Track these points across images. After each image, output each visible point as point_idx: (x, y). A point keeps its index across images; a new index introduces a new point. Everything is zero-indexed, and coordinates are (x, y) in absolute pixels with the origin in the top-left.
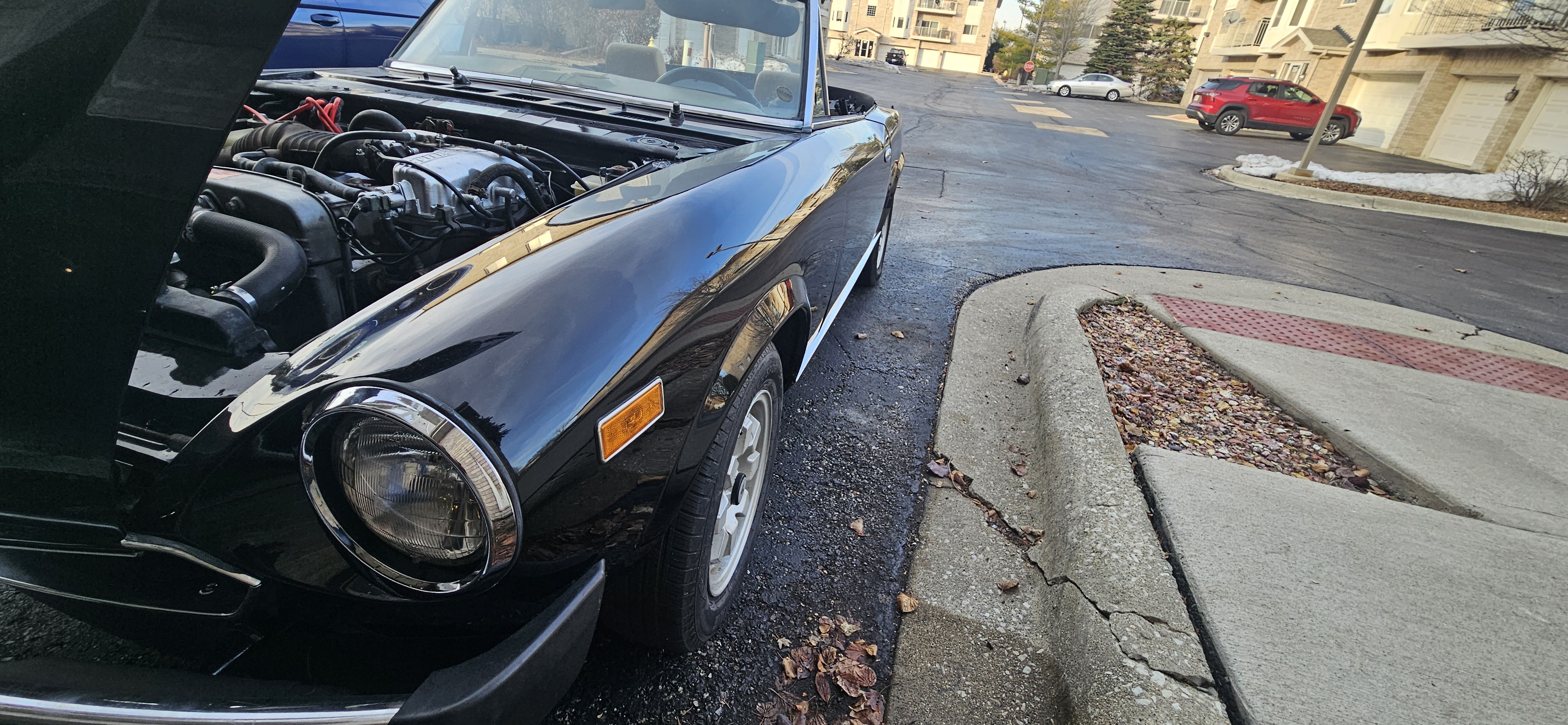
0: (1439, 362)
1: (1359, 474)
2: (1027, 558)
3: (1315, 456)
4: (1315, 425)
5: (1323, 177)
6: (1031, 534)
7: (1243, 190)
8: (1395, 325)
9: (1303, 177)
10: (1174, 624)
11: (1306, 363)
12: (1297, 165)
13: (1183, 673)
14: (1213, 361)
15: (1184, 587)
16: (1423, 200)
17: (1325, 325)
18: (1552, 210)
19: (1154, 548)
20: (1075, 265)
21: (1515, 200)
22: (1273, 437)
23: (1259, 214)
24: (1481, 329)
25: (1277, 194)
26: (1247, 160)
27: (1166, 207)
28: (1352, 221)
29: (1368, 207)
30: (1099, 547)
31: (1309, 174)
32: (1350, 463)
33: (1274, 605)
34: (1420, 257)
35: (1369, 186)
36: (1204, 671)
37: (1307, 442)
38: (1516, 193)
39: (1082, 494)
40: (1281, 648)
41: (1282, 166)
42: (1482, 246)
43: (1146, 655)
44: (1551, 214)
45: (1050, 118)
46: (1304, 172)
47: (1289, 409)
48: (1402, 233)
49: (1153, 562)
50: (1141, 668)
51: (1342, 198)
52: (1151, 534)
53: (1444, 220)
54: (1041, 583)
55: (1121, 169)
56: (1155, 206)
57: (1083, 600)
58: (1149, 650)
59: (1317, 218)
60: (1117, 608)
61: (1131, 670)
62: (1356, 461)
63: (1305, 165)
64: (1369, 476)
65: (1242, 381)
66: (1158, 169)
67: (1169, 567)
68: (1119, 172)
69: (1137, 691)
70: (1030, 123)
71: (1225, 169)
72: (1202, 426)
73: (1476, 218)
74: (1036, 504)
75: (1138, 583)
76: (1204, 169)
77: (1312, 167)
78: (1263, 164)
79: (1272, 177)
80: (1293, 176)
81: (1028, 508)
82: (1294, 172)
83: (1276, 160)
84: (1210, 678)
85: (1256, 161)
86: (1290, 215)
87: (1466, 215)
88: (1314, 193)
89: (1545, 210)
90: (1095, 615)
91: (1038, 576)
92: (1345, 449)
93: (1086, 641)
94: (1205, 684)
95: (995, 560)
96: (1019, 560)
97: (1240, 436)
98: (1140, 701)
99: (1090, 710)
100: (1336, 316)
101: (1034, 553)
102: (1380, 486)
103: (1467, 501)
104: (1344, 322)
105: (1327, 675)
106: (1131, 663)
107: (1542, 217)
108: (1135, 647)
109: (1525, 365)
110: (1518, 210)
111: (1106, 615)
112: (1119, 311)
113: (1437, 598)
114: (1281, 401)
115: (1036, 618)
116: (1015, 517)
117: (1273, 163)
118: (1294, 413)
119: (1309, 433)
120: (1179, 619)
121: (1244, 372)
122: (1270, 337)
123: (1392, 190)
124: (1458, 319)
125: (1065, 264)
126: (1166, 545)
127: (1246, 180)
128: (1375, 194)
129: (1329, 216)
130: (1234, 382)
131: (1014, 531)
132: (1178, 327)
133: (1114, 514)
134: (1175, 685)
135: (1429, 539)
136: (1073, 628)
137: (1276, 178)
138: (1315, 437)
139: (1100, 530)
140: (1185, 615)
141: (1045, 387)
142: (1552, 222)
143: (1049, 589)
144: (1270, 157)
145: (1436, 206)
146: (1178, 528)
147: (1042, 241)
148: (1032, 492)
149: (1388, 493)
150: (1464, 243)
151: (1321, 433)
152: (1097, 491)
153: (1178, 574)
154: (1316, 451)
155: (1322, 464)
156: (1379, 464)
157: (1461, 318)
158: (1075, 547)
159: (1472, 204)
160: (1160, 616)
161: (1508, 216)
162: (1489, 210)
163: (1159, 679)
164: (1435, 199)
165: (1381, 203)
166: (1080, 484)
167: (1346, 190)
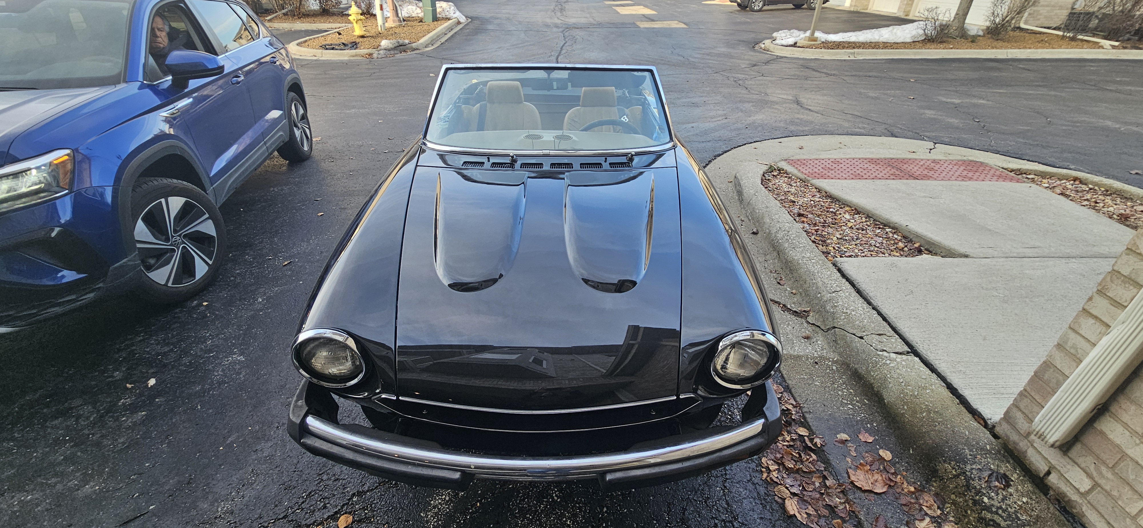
0: (925, 172)
1: (917, 245)
2: (808, 323)
3: (896, 241)
4: (891, 225)
5: (823, 40)
6: (804, 311)
7: (782, 57)
8: (900, 152)
9: (813, 43)
10: (888, 334)
11: (874, 189)
12: (808, 34)
13: (900, 351)
14: (834, 199)
15: (885, 319)
16: (879, 48)
17: (872, 161)
18: (944, 42)
19: (865, 305)
20: (735, 148)
21: (925, 39)
22: (876, 235)
23: (799, 76)
24: (935, 143)
25: (802, 57)
26: (779, 35)
27: (747, 82)
28: (847, 71)
29: (852, 58)
30: (845, 311)
31: (815, 40)
32: (911, 241)
33: (918, 316)
34: (889, 92)
35: (850, 43)
36: (906, 348)
37: (891, 235)
38: (926, 35)
39: (823, 288)
40: (927, 332)
41: (800, 36)
42: (916, 76)
43: (885, 349)
44: (945, 45)
45: (644, 15)
46: (813, 39)
47: (878, 219)
48: (875, 74)
49: (869, 312)
50: (885, 354)
51: (837, 54)
52: (861, 300)
53: (892, 59)
54: (820, 332)
55: (708, 55)
56: (741, 82)
57: (848, 334)
58: (885, 346)
59: (829, 72)
60: (864, 334)
61: (882, 355)
62: (913, 239)
63: (813, 34)
64: (920, 246)
65: (851, 207)
66: (729, 50)
67: (875, 312)
68: (709, 57)
69: (888, 362)
70: (634, 23)
71: (767, 42)
72: (847, 238)
73: (908, 54)
74: (798, 296)
75: (868, 322)
76: (754, 44)
77: (818, 34)
78: (789, 36)
79: (795, 45)
80: (807, 42)
81: (795, 299)
82: (807, 39)
83: (796, 32)
84: (910, 350)
85: (784, 35)
86: (814, 73)
87: (903, 53)
88: (821, 53)
89: (941, 42)
90: (857, 339)
91: (818, 329)
92: (908, 234)
93: (858, 350)
94: (908, 352)
95: (796, 327)
96: (805, 325)
97: (863, 239)
98: (892, 365)
99: (872, 374)
100: (872, 153)
101: (809, 319)
102: (926, 250)
103: (962, 250)
104: (878, 157)
105: (945, 338)
106: (881, 353)
107: (940, 48)
108: (879, 346)
109: (960, 163)
110: (928, 45)
111: (861, 338)
112: (773, 175)
113: (967, 297)
114: (873, 215)
115: (826, 346)
116: (793, 305)
117: (794, 35)
118: (880, 220)
119: (890, 230)
120: (889, 332)
121: (850, 202)
122: (852, 176)
123: (863, 43)
124: (923, 140)
125: (729, 148)
126: (869, 303)
127: (782, 50)
128: (854, 48)
129: (834, 70)
130: (847, 208)
131: (795, 312)
132: (808, 181)
133: (843, 294)
134: (900, 356)
135: (956, 272)
136: (849, 346)
137: (798, 45)
138: (893, 231)
139: (841, 303)
140: (890, 329)
141: (773, 235)
142: (945, 50)
143: (826, 334)
144: (792, 31)
145: (887, 50)
146: (871, 294)
147: (705, 133)
148: (794, 291)
149: (930, 252)
150: (906, 75)
151: (896, 229)
152: (829, 285)
153: (880, 314)
154: (896, 239)
155: (901, 245)
156: (924, 239)
157: (925, 138)
158: (833, 313)
159: (904, 45)
160: (882, 332)
161: (923, 50)
162: (914, 48)
163: (893, 356)
164: (886, 45)
165: (858, 54)
166: (820, 284)
167: (838, 48)
